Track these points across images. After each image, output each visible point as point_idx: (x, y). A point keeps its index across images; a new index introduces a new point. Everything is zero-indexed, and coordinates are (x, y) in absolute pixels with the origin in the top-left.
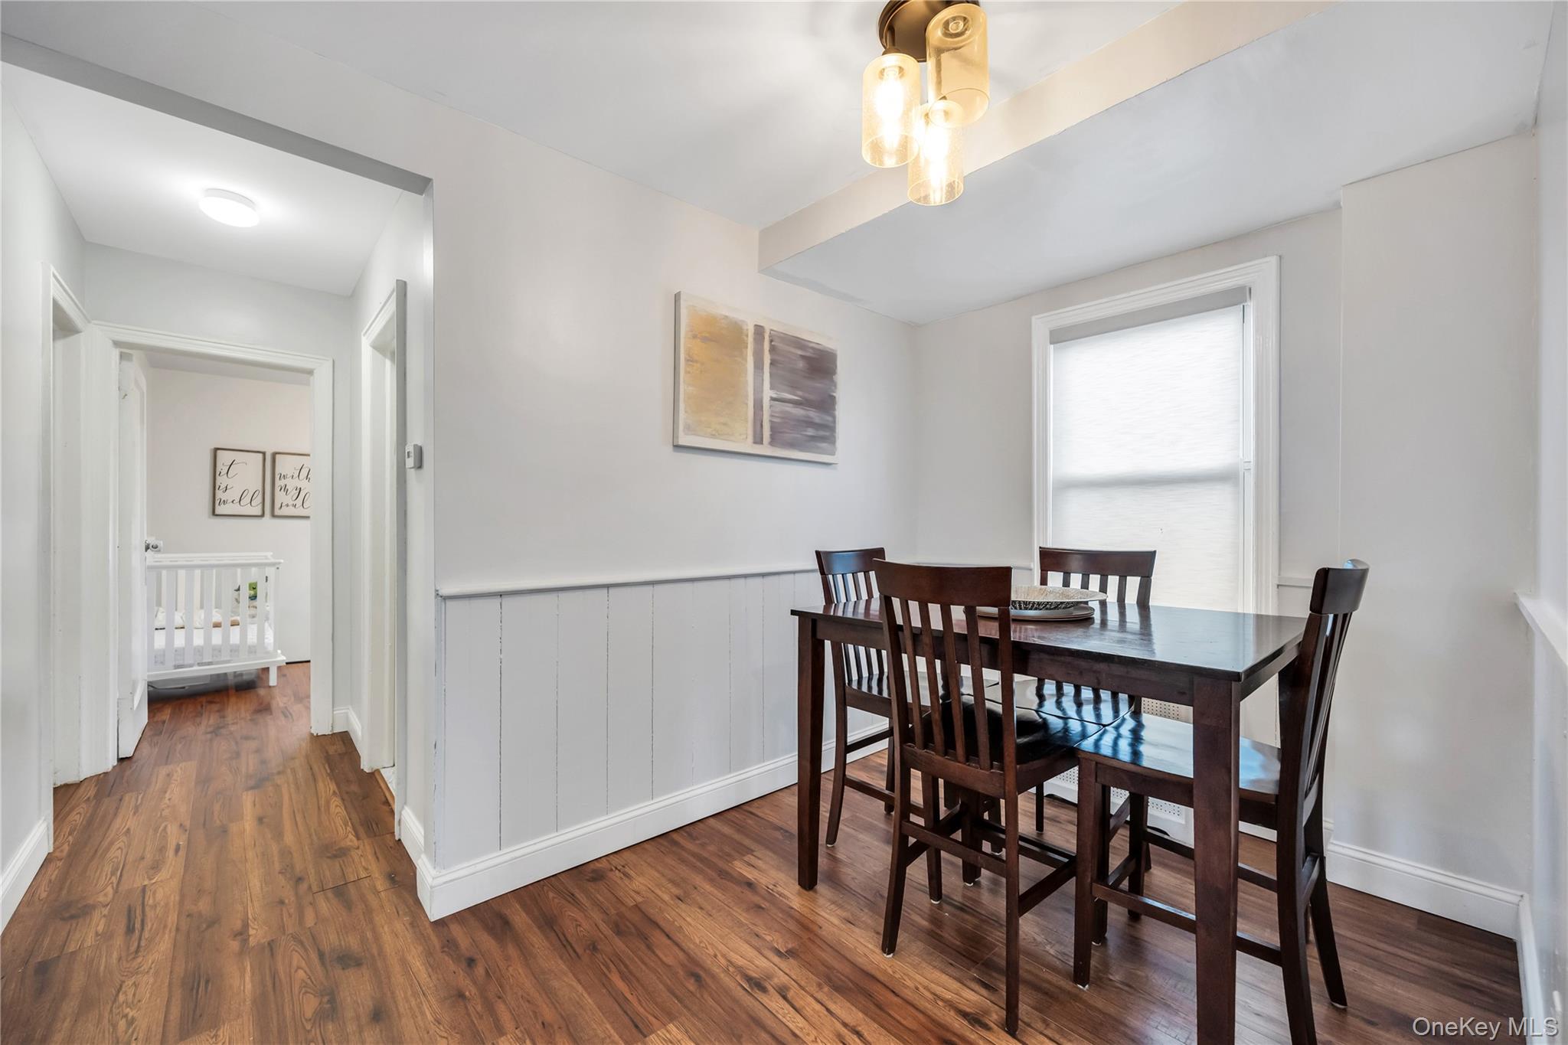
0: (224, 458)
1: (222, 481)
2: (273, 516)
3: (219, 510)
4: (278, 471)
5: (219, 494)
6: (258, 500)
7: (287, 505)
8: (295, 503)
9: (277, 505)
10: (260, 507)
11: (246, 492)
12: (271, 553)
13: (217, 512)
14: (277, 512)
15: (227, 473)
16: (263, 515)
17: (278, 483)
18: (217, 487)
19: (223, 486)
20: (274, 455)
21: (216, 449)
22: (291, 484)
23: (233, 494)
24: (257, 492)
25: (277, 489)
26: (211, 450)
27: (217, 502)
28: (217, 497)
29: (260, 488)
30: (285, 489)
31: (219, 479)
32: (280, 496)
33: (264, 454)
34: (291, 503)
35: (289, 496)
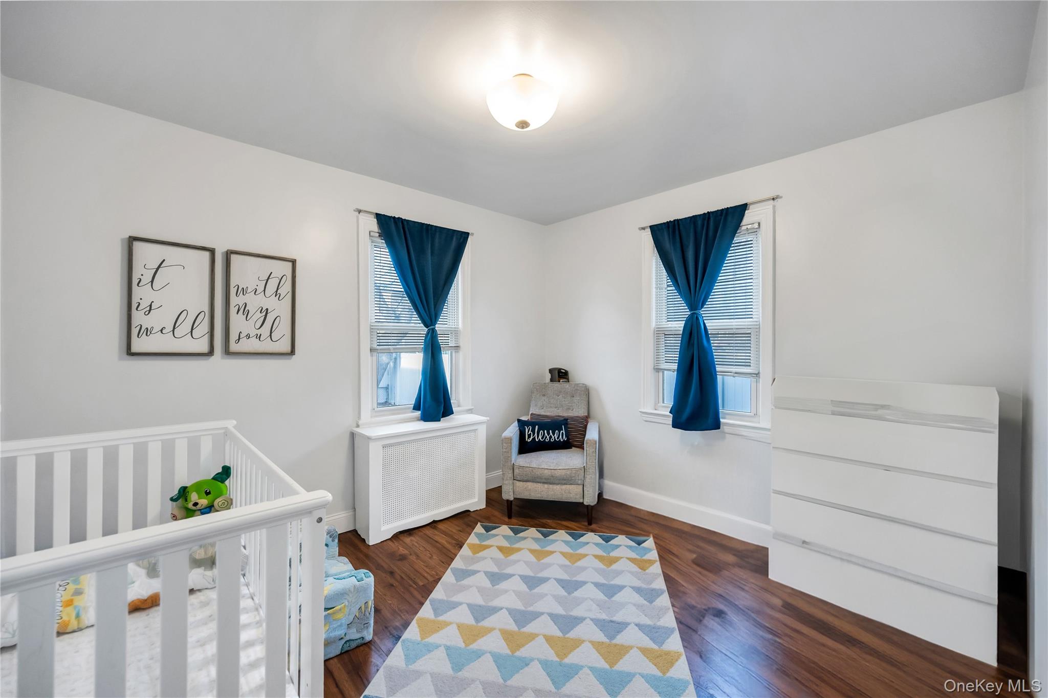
0: (146, 255)
1: (142, 294)
2: (227, 352)
3: (138, 345)
4: (233, 282)
5: (138, 318)
6: (203, 328)
7: (248, 336)
8: (259, 332)
9: (233, 336)
10: (206, 339)
11: (185, 313)
12: (235, 422)
13: (135, 349)
14: (234, 347)
15: (152, 282)
16: (211, 352)
17: (235, 301)
18: (134, 306)
19: (145, 304)
20: (228, 254)
21: (133, 239)
22: (254, 302)
23: (160, 319)
24: (202, 315)
25: (233, 310)
26: (122, 240)
27: (135, 332)
28: (135, 322)
29: (206, 308)
30: (244, 310)
31: (137, 292)
32: (238, 323)
33: (212, 251)
34: (253, 332)
35: (251, 322)
